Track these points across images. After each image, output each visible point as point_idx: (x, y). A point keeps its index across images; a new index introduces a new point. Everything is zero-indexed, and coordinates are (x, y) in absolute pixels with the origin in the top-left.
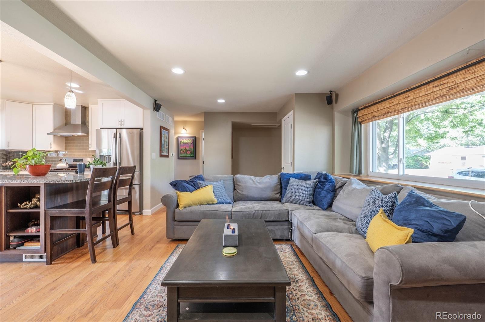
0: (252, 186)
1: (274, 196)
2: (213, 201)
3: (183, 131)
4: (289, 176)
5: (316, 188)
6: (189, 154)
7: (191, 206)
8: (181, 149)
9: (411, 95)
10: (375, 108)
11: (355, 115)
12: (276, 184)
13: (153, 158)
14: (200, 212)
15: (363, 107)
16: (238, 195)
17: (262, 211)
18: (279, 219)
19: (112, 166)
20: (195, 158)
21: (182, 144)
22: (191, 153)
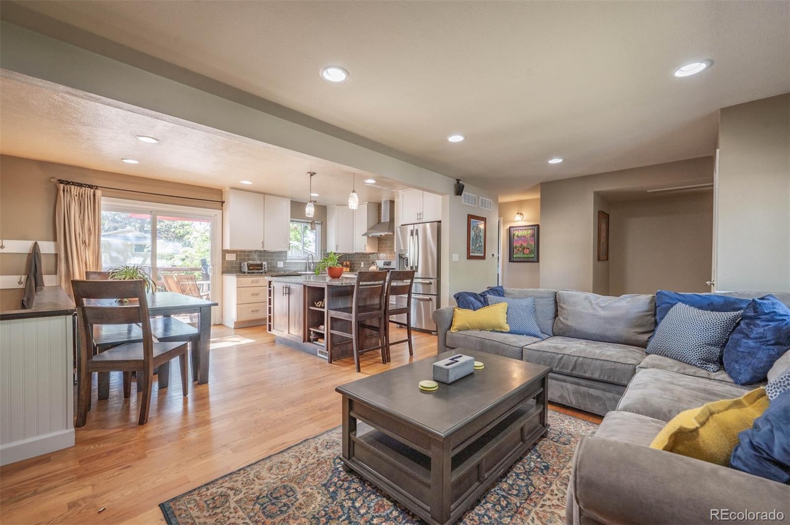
0: (587, 311)
1: (634, 338)
2: (501, 327)
3: (518, 218)
4: (678, 299)
5: (734, 330)
6: (527, 254)
7: (468, 329)
8: (514, 245)
12: (642, 314)
13: (453, 261)
14: (477, 340)
16: (559, 326)
17: (577, 357)
18: (611, 380)
19: (409, 270)
20: (537, 260)
21: (516, 238)
22: (530, 251)
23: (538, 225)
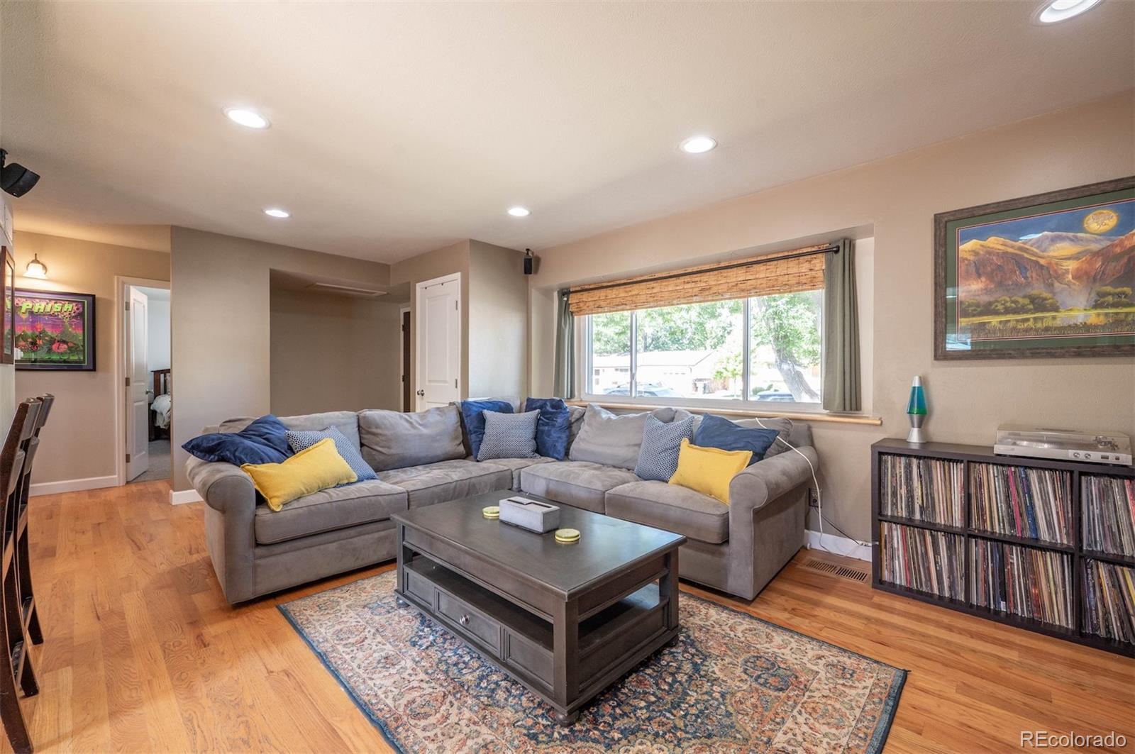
0: (410, 433)
1: (454, 451)
2: (346, 476)
3: (33, 270)
4: (475, 408)
5: (538, 425)
6: (62, 354)
7: (302, 498)
9: (657, 286)
10: (602, 293)
11: (565, 299)
15: (579, 289)
16: (377, 457)
20: (91, 368)
21: (24, 316)
22: (70, 348)
23: (93, 296)
